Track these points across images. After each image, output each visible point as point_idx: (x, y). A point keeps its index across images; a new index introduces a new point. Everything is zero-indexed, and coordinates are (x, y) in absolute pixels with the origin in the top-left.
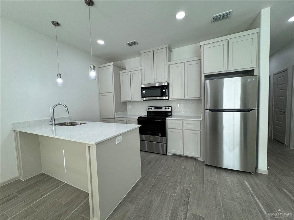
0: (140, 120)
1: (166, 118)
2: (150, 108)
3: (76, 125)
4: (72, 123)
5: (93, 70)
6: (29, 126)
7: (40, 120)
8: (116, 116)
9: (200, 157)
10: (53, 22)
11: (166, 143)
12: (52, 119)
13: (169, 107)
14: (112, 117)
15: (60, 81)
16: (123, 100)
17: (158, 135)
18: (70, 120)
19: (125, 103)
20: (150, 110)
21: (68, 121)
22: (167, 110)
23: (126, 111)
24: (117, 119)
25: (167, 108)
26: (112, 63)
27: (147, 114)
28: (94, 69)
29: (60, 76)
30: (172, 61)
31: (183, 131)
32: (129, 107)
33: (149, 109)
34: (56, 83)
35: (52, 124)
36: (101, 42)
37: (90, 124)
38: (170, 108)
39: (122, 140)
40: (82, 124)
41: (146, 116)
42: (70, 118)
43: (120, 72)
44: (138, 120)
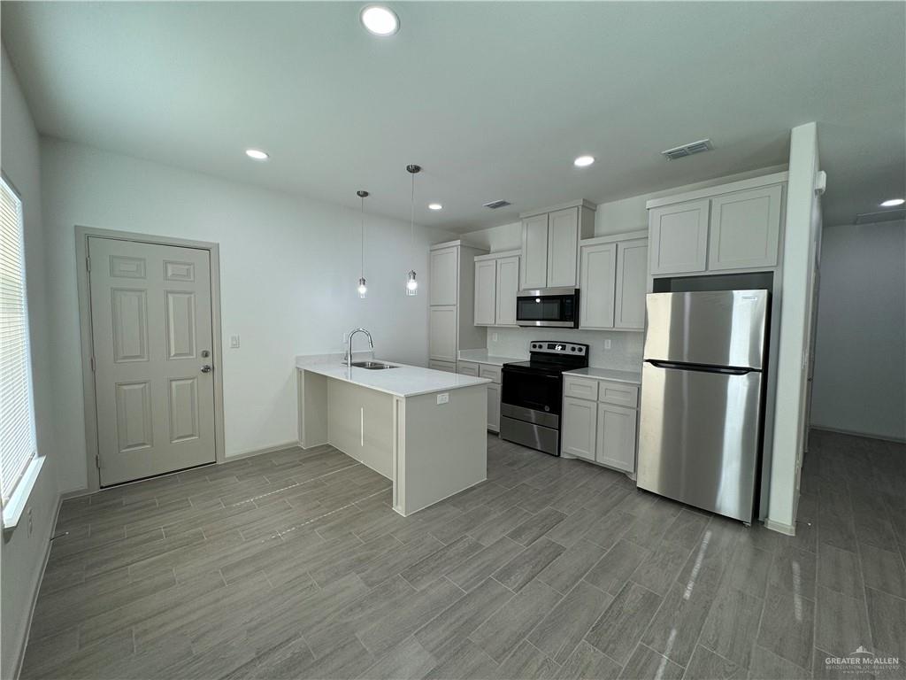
0: (510, 372)
1: (563, 373)
2: (538, 344)
3: (382, 368)
4: (375, 364)
5: (412, 280)
6: (315, 364)
7: (330, 355)
8: (459, 358)
9: (633, 471)
10: (358, 193)
11: (560, 430)
12: (347, 354)
13: (582, 347)
14: (451, 358)
15: (362, 290)
16: (478, 321)
17: (542, 409)
18: (374, 358)
19: (483, 330)
20: (537, 350)
21: (369, 360)
22: (576, 353)
23: (486, 347)
24: (461, 364)
25: (577, 347)
26: (458, 242)
27: (529, 359)
28: (414, 278)
29: (363, 281)
30: (597, 237)
31: (598, 405)
32: (493, 339)
33: (534, 346)
34: (358, 294)
35: (347, 364)
36: (435, 207)
37: (405, 368)
38: (584, 348)
39: (447, 401)
40: (393, 367)
41: (528, 365)
42: (373, 354)
43: (476, 259)
44: (502, 370)
